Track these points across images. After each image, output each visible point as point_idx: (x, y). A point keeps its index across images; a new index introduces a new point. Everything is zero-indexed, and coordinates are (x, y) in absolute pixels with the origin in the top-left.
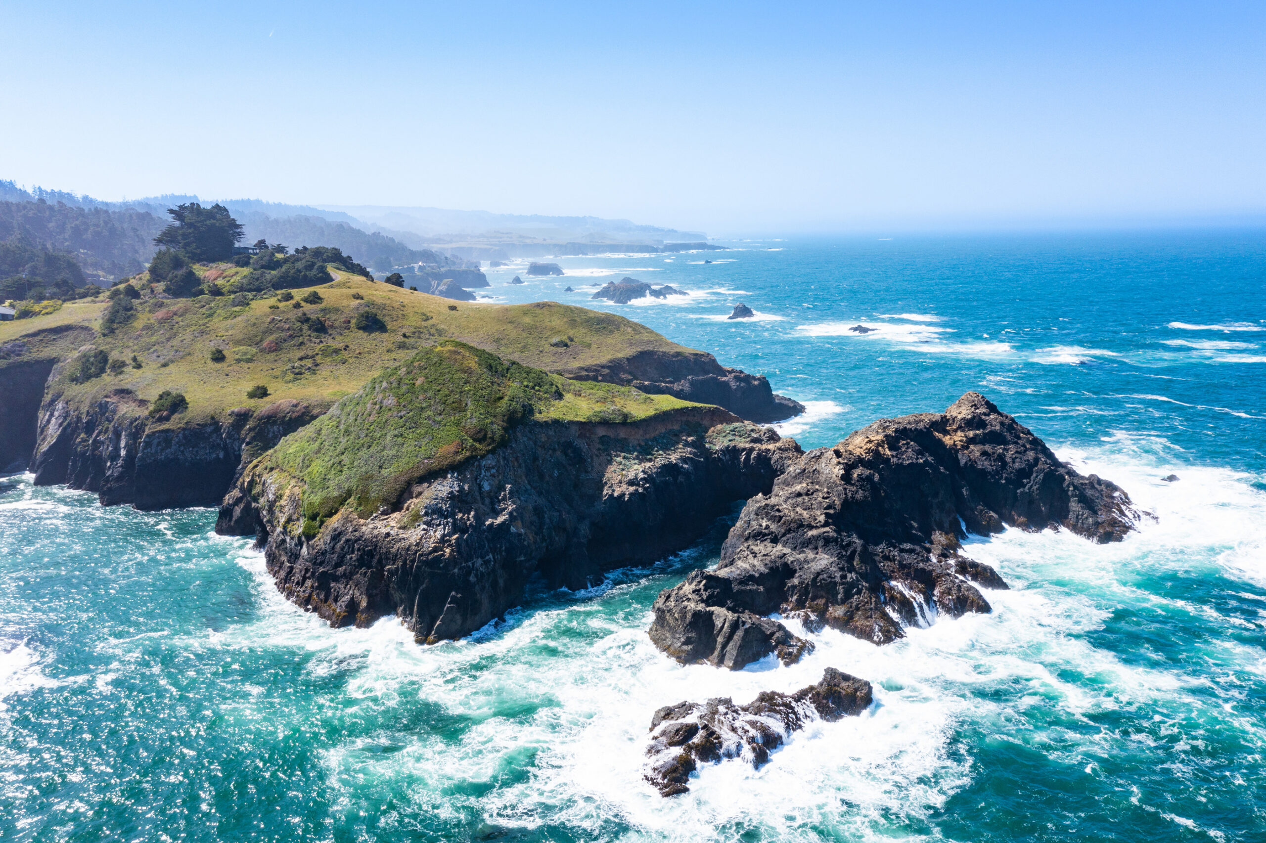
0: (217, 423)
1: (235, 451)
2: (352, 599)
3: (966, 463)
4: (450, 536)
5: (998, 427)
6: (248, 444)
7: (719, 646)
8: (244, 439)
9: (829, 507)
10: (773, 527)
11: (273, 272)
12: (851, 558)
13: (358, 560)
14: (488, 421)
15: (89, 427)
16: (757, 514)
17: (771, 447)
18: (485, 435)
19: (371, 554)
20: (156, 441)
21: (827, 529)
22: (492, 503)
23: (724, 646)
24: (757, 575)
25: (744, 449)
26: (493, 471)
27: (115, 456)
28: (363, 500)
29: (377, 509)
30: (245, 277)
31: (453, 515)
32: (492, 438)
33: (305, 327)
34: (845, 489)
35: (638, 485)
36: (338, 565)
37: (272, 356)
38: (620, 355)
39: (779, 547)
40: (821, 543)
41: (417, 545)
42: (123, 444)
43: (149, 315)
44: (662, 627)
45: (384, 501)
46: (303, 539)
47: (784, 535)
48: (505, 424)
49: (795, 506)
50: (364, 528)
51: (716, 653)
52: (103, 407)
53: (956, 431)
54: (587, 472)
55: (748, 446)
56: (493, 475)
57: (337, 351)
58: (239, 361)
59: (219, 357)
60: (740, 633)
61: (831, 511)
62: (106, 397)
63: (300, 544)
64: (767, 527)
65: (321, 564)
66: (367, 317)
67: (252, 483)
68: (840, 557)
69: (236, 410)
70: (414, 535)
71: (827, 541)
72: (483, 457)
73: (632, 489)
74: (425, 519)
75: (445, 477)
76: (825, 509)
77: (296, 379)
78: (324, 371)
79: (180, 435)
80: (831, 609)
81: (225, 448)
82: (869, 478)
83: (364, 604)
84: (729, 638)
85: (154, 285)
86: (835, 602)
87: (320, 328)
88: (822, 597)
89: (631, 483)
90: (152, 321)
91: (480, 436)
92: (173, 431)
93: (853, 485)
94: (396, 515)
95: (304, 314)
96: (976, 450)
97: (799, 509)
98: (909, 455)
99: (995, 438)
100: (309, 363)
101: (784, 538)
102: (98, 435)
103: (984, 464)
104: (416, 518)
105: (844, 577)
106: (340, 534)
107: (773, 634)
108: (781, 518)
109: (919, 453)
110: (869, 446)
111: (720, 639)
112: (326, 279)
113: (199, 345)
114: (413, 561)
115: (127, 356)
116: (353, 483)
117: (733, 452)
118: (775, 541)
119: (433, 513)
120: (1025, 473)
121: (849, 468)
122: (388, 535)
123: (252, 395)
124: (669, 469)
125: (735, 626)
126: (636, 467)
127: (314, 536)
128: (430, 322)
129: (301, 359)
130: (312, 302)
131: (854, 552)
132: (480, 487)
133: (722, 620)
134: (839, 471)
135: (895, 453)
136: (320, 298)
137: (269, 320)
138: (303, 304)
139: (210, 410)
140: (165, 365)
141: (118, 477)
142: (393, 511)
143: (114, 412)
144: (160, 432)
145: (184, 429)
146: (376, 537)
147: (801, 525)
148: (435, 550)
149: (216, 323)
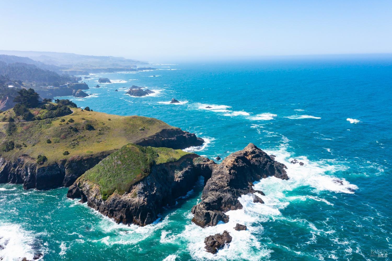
0: (57, 163)
1: (63, 171)
2: (121, 216)
3: (252, 164)
4: (145, 199)
5: (258, 153)
6: (67, 169)
7: (212, 220)
8: (66, 168)
9: (227, 181)
10: (216, 187)
11: (55, 111)
12: (234, 194)
13: (122, 206)
14: (146, 167)
15: (15, 166)
16: (211, 184)
17: (208, 163)
18: (147, 171)
19: (126, 205)
20: (41, 170)
21: (228, 187)
22: (151, 188)
23: (213, 220)
24: (215, 201)
25: (202, 164)
26: (150, 180)
27: (27, 175)
28: (120, 190)
29: (124, 193)
30: (47, 113)
31: (144, 193)
32: (148, 171)
33: (72, 130)
34: (230, 176)
35: (181, 178)
36: (116, 207)
37: (64, 140)
38: (158, 131)
39: (218, 192)
40: (227, 191)
41: (138, 202)
42: (29, 171)
43: (21, 128)
44: (198, 216)
45: (126, 191)
46: (102, 200)
47: (219, 189)
48: (150, 167)
49: (219, 181)
50: (122, 198)
51: (211, 222)
52: (19, 160)
53: (249, 155)
54: (168, 176)
55: (203, 163)
56: (150, 181)
57: (83, 137)
58: (55, 142)
59: (49, 142)
60: (216, 217)
61: (228, 182)
62: (19, 157)
63: (101, 201)
64: (215, 188)
65: (110, 207)
66: (89, 126)
67: (79, 184)
68: (232, 194)
69: (62, 159)
70: (136, 200)
71: (229, 191)
72: (147, 177)
73: (180, 179)
74: (138, 195)
75: (140, 183)
76: (227, 182)
77: (74, 148)
78: (81, 144)
79: (47, 168)
80: (232, 207)
81: (60, 171)
82: (235, 173)
83: (125, 217)
84: (214, 218)
85: (19, 117)
86: (233, 205)
87: (76, 130)
88: (229, 204)
89: (179, 177)
90: (23, 130)
91: (146, 171)
92: (45, 167)
93: (232, 175)
94: (129, 194)
95: (71, 126)
96: (254, 159)
97: (220, 182)
98: (241, 164)
99: (257, 156)
100: (76, 142)
101: (219, 190)
102: (18, 168)
103: (256, 163)
104: (135, 195)
105: (234, 199)
106: (115, 199)
107: (222, 215)
108: (217, 185)
109: (243, 163)
110: (232, 162)
111: (212, 218)
112: (70, 112)
113: (42, 138)
114: (138, 206)
115: (21, 143)
116: (116, 186)
117: (199, 165)
118: (217, 191)
119: (140, 193)
120: (265, 164)
121: (230, 170)
122: (130, 200)
123: (65, 154)
124: (186, 172)
125: (215, 215)
126: (180, 173)
127: (106, 200)
128: (105, 125)
129: (73, 141)
130: (71, 122)
131: (235, 192)
132: (147, 184)
133: (212, 214)
134: (228, 172)
135: (238, 164)
136: (73, 121)
137: (61, 129)
138: (69, 123)
139: (54, 160)
140: (34, 145)
141: (29, 181)
142: (128, 193)
143: (23, 161)
144: (42, 167)
145: (48, 166)
146: (127, 200)
147: (222, 187)
148: (143, 203)
149: (43, 129)
